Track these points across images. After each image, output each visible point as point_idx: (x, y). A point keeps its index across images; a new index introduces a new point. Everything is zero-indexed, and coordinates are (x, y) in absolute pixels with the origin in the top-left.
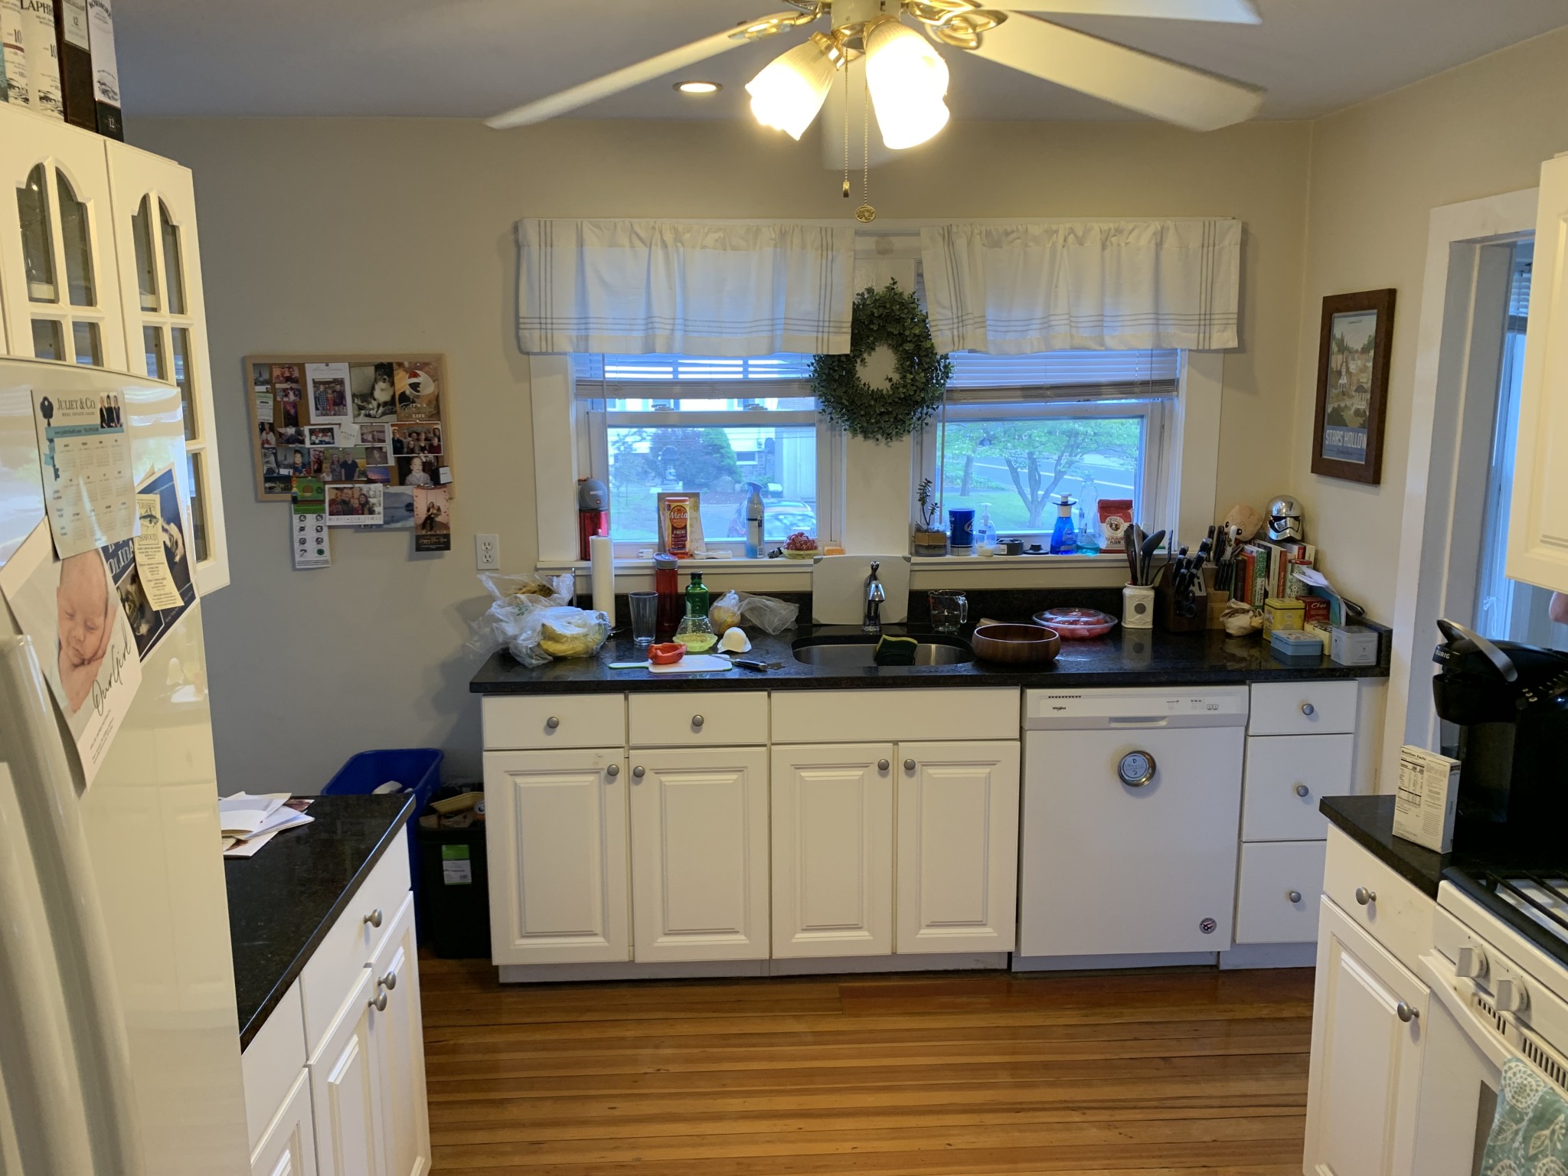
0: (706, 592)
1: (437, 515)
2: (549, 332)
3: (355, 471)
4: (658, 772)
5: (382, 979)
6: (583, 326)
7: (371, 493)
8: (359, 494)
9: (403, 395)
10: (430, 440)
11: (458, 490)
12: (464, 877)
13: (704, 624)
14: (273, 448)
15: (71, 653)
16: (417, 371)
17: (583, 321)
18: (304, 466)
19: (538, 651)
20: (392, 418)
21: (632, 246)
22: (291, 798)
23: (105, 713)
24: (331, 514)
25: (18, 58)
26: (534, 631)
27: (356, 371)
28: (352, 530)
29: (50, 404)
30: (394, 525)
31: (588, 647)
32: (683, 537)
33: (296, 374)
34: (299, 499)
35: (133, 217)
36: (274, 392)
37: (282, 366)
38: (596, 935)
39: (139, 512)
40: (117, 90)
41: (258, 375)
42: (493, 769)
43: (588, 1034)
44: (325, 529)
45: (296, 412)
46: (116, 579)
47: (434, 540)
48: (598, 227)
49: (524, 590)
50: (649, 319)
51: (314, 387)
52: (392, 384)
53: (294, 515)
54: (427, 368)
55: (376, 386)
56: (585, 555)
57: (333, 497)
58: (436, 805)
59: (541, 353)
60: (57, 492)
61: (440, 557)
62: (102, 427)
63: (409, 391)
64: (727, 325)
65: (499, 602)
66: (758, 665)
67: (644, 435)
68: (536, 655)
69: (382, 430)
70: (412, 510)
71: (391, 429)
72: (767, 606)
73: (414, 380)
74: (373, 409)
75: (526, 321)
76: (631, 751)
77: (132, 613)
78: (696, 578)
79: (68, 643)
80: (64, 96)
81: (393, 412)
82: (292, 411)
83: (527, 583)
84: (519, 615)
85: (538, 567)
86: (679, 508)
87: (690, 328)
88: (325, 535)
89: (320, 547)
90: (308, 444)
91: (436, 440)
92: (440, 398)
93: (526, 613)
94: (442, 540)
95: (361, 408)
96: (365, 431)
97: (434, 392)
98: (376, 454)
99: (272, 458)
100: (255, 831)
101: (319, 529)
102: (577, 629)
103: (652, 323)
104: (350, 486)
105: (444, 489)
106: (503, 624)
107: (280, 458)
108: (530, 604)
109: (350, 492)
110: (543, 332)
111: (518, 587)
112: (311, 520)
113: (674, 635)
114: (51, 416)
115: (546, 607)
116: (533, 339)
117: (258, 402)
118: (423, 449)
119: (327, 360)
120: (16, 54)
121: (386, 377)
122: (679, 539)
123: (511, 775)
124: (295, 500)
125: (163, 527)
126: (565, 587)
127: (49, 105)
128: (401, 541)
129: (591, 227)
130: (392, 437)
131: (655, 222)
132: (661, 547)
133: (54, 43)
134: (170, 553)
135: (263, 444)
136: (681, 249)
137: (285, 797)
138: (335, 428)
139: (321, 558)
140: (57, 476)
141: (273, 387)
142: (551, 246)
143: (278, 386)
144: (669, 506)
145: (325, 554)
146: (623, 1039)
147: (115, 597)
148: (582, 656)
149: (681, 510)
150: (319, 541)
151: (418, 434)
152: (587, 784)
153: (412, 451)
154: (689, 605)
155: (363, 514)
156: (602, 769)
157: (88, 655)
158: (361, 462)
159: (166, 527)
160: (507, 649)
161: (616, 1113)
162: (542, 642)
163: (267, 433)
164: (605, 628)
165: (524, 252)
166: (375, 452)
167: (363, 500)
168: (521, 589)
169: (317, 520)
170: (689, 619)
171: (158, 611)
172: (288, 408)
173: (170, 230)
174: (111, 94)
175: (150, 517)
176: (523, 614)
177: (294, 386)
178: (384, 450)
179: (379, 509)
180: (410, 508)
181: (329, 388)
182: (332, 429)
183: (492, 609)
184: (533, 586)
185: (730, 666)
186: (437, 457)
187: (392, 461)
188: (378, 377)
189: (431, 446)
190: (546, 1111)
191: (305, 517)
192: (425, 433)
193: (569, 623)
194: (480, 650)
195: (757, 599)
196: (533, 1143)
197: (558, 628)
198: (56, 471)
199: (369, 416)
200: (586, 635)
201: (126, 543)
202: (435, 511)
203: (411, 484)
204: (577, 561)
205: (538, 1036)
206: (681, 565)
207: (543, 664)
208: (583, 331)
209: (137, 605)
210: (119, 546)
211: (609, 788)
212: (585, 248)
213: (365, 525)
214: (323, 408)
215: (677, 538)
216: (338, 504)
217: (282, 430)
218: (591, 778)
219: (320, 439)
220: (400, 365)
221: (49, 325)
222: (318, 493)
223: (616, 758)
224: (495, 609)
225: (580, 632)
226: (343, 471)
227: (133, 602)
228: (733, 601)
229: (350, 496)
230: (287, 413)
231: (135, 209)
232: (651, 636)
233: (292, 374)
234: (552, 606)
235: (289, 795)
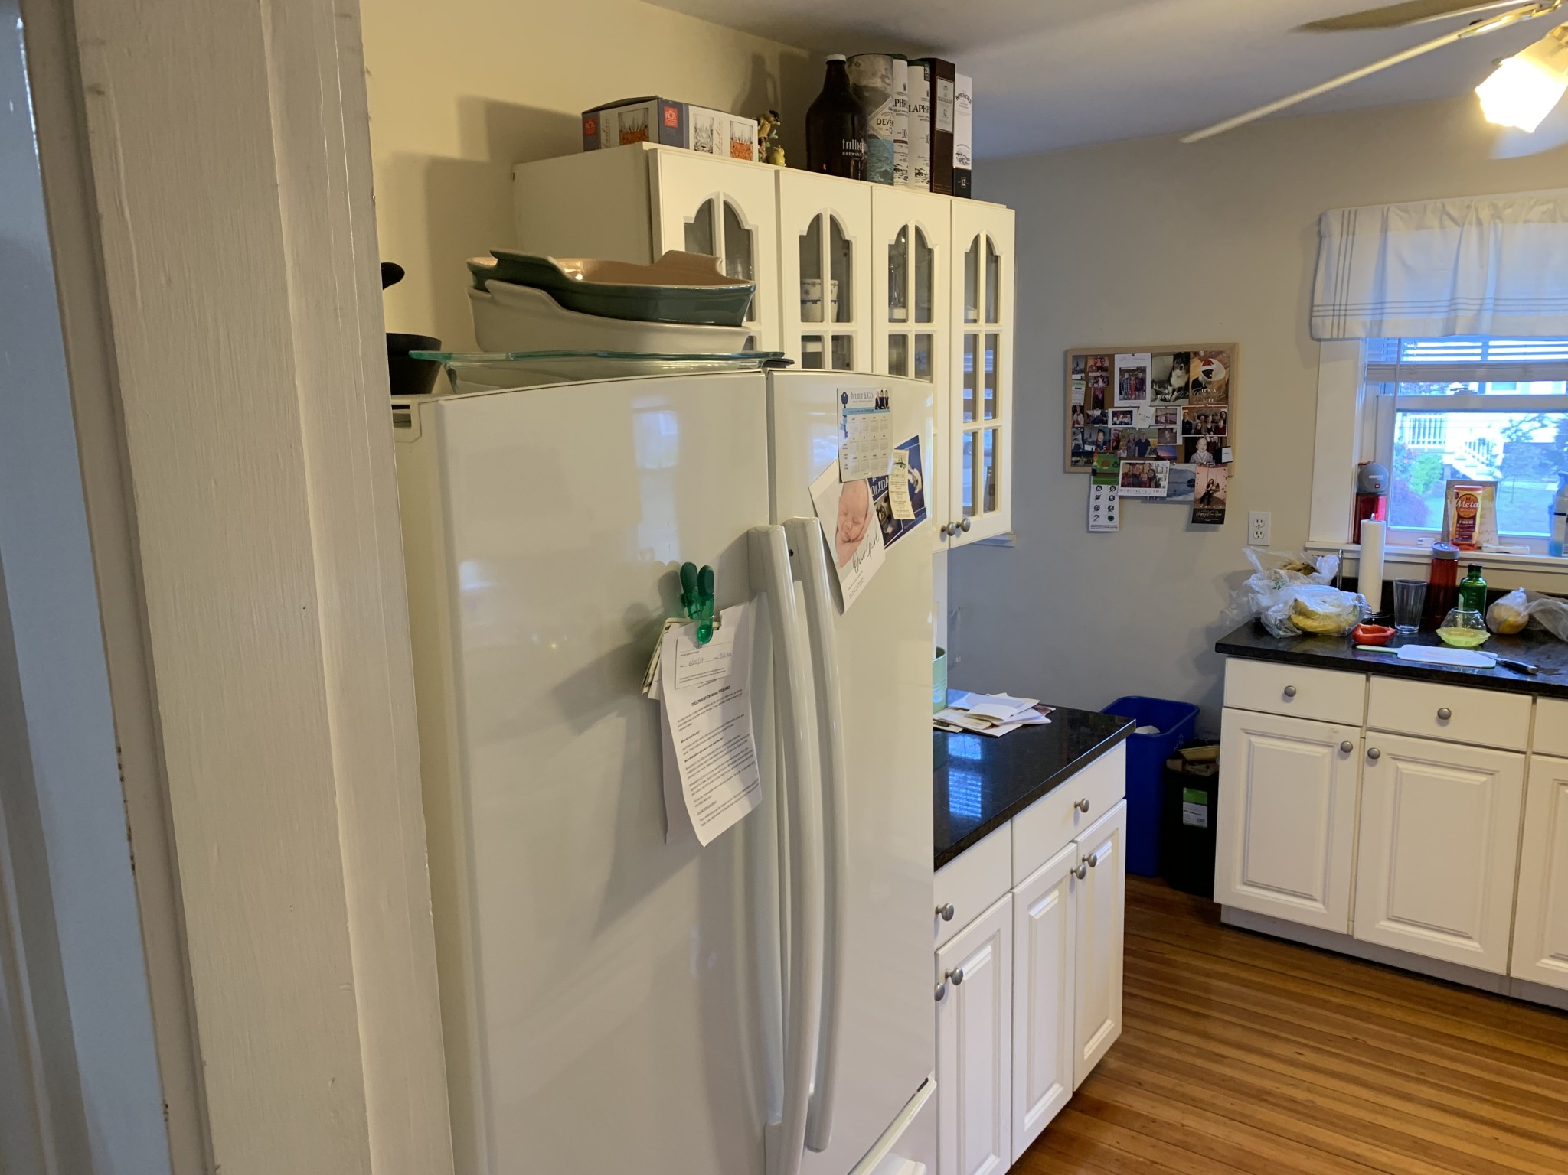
0: (1484, 587)
1: (1215, 491)
2: (1342, 318)
3: (1147, 449)
4: (1396, 758)
5: (1086, 857)
6: (1378, 311)
7: (1159, 469)
8: (1148, 469)
9: (1196, 381)
10: (1217, 422)
11: (1238, 469)
12: (1201, 820)
13: (1474, 619)
14: (1083, 428)
15: (843, 534)
16: (1211, 360)
17: (1379, 306)
18: (1105, 443)
19: (1288, 624)
20: (1185, 402)
21: (1442, 227)
22: (1038, 704)
23: (859, 573)
24: (1123, 485)
25: (904, 149)
26: (1286, 603)
27: (1157, 360)
28: (1139, 501)
29: (847, 396)
30: (1175, 499)
31: (1340, 627)
32: (1470, 527)
33: (1106, 364)
34: (1098, 471)
35: (966, 253)
36: (1086, 379)
37: (1095, 357)
38: (1315, 900)
39: (893, 460)
40: (970, 157)
41: (1076, 365)
42: (1231, 726)
43: (1292, 987)
44: (1117, 498)
45: (1103, 397)
46: (875, 498)
47: (1210, 513)
48: (1406, 211)
49: (1289, 567)
50: (1453, 302)
51: (1120, 375)
52: (1188, 371)
53: (1092, 485)
54: (1220, 356)
55: (1173, 374)
56: (1357, 540)
57: (1126, 471)
58: (1183, 751)
59: (1331, 339)
60: (845, 445)
61: (1215, 530)
62: (876, 409)
63: (1202, 378)
64: (1547, 302)
65: (1258, 575)
66: (1526, 667)
67: (1545, 422)
68: (1286, 628)
69: (1174, 412)
70: (1194, 486)
71: (1183, 412)
72: (1563, 609)
73: (1207, 368)
74: (1169, 394)
75: (1320, 308)
76: (1368, 733)
77: (883, 519)
78: (1474, 571)
79: (842, 529)
80: (931, 171)
81: (1185, 397)
82: (1100, 396)
83: (1292, 561)
84: (1275, 588)
85: (1307, 546)
86: (1468, 496)
87: (1501, 308)
88: (1116, 503)
89: (1111, 514)
90: (1110, 425)
91: (1222, 422)
92: (1230, 383)
93: (1283, 587)
94: (1217, 514)
95: (1158, 393)
96: (1159, 413)
97: (1225, 378)
98: (1167, 434)
99: (1080, 436)
100: (1006, 720)
101: (1111, 499)
102: (1331, 607)
103: (1454, 304)
104: (1142, 462)
105: (1225, 468)
106: (1259, 596)
107: (1086, 436)
108: (1288, 580)
109: (1141, 467)
110: (1336, 318)
111: (1283, 564)
112: (1106, 488)
113: (1439, 627)
114: (846, 403)
115: (1304, 584)
116: (1325, 326)
117: (1073, 388)
118: (1209, 431)
119: (1133, 351)
120: (902, 146)
121: (1182, 365)
122: (1465, 530)
123: (1247, 733)
124: (1094, 472)
125: (909, 471)
126: (1328, 567)
127: (920, 178)
128: (1182, 513)
129: (1399, 212)
130: (1182, 418)
131: (1472, 201)
132: (1445, 536)
133: (929, 133)
134: (912, 487)
135: (1074, 424)
136: (1500, 226)
137: (1035, 702)
138: (1135, 411)
139: (1111, 523)
140: (846, 436)
141: (1087, 375)
142: (1354, 234)
143: (1090, 374)
144: (1457, 494)
145: (1114, 521)
146: (1329, 1002)
147: (873, 508)
148: (1333, 634)
149: (1471, 499)
150: (1110, 508)
151: (1206, 417)
152: (1320, 755)
153: (1199, 432)
154: (1461, 599)
155: (1150, 487)
156: (1336, 744)
157: (852, 538)
158: (1153, 441)
159: (911, 470)
160: (1258, 620)
161: (1302, 1058)
162: (1293, 616)
163: (1078, 415)
164: (1361, 611)
165: (1325, 242)
166: (1167, 432)
167: (1151, 474)
168: (1285, 566)
169: (1111, 491)
170: (1460, 613)
171: (899, 520)
172: (1097, 393)
173: (993, 259)
174: (965, 161)
175: (901, 464)
176: (1279, 588)
177: (1104, 374)
178: (1174, 431)
179: (1164, 483)
180: (1192, 484)
181: (1133, 375)
182: (1132, 411)
183: (1250, 580)
184: (1298, 564)
185: (1493, 664)
186: (1221, 438)
187: (1180, 441)
188: (1176, 365)
189: (1217, 427)
190: (1234, 1034)
191: (1101, 487)
192: (1213, 416)
193: (1324, 602)
194: (1237, 617)
195: (1552, 600)
196: (1218, 1055)
197: (1311, 604)
198: (846, 433)
199: (1164, 400)
200: (1339, 615)
201: (884, 478)
202: (1214, 488)
203: (1195, 462)
204: (1348, 543)
205: (1244, 975)
206: (1461, 556)
207: (1292, 637)
208: (1378, 316)
209: (887, 517)
210: (879, 479)
211: (1342, 763)
212: (1389, 234)
213: (1150, 497)
214: (1126, 394)
215: (1464, 529)
216: (1130, 477)
217: (1090, 412)
218: (1325, 750)
219: (1120, 420)
220: (1196, 354)
221: (901, 337)
222: (1114, 467)
223: (1352, 736)
224: (1253, 581)
225: (1333, 611)
226: (1137, 448)
227: (885, 513)
228: (1519, 600)
229: (1141, 471)
230: (1096, 397)
231: (968, 247)
232: (1415, 625)
233: (1103, 364)
234: (1310, 584)
235: (1037, 702)
